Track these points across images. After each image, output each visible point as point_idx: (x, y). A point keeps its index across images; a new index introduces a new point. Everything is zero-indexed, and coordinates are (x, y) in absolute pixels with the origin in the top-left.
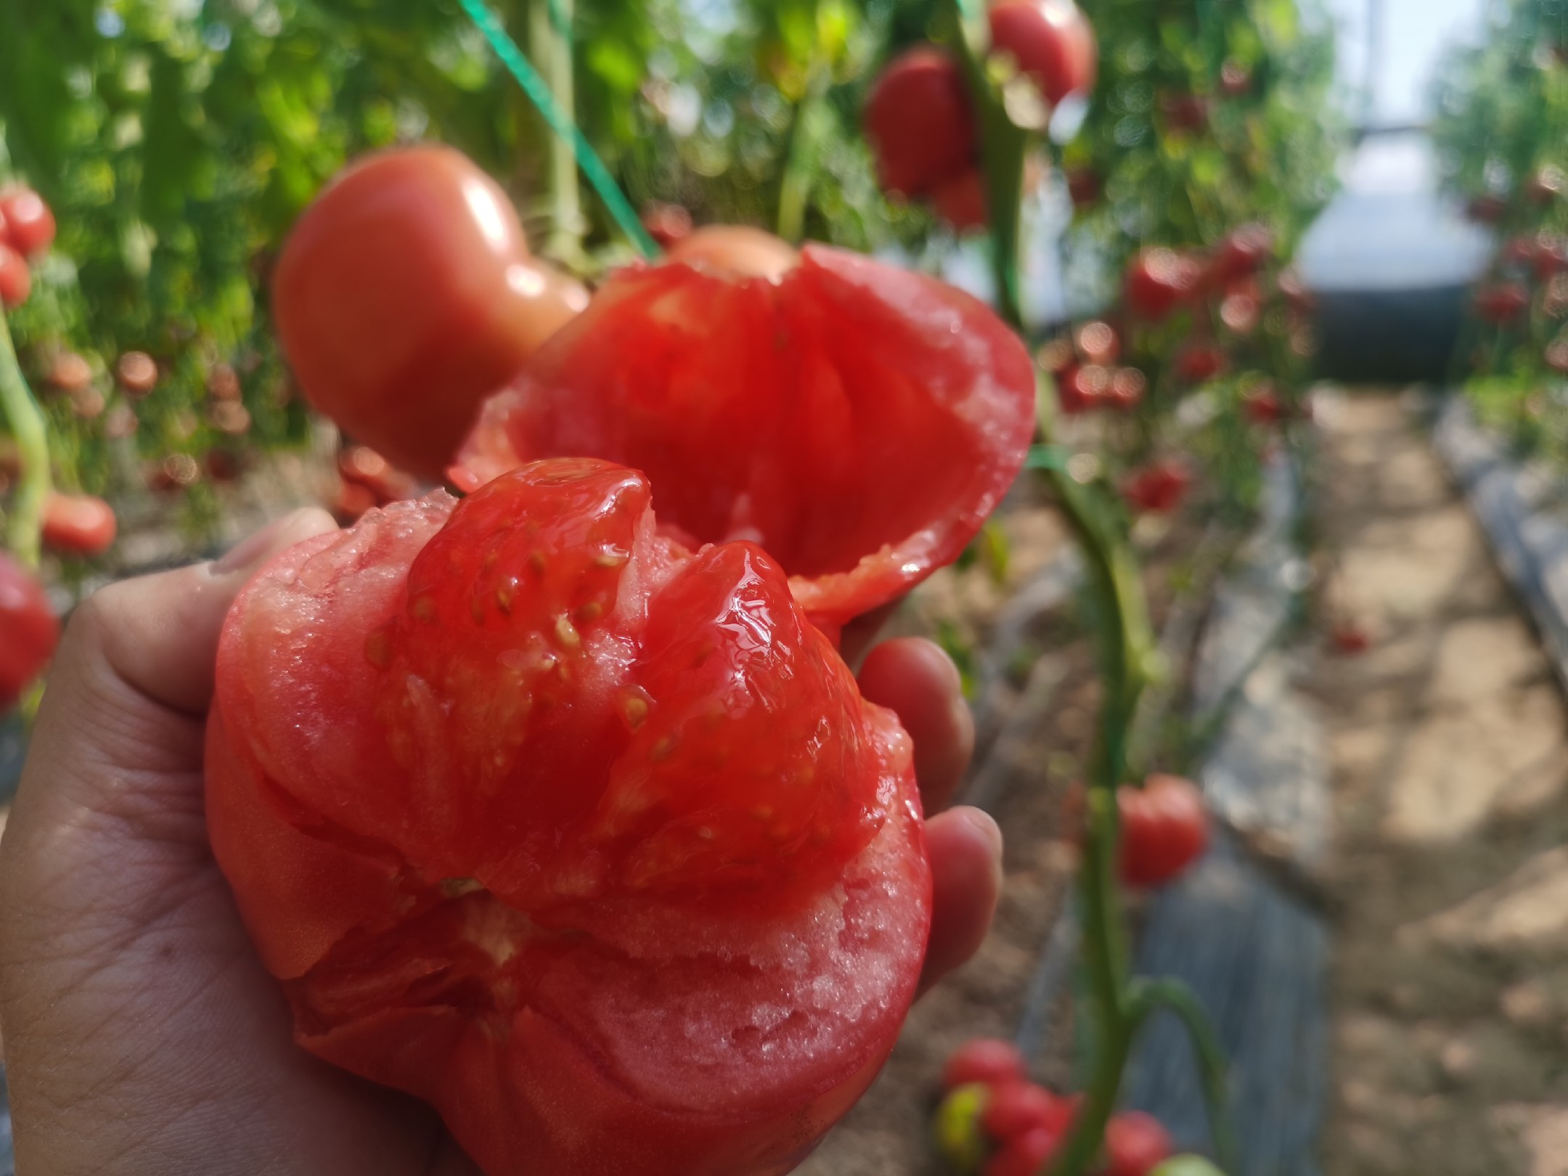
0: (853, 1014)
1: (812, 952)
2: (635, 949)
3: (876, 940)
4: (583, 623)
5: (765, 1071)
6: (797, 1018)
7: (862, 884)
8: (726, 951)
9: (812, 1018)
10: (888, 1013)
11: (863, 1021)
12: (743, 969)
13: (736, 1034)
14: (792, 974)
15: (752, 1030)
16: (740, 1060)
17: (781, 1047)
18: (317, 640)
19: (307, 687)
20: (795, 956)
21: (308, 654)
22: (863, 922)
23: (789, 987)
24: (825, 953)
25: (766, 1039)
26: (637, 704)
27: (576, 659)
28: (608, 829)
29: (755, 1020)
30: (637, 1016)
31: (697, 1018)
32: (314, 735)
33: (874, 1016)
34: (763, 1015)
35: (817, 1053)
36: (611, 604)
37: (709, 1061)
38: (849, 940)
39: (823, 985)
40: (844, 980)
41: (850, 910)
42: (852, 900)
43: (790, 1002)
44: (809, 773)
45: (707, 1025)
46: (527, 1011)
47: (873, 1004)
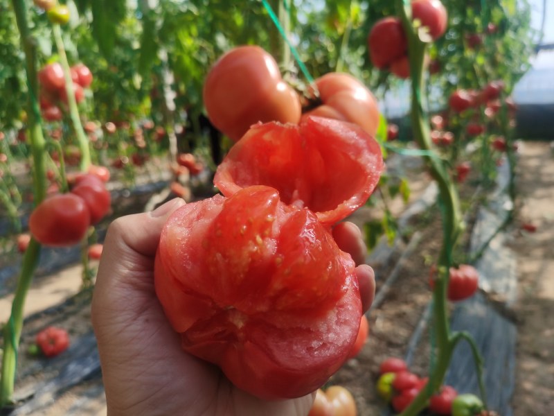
0: (340, 343)
1: (328, 326)
2: (279, 326)
3: (346, 322)
4: (263, 237)
5: (316, 359)
6: (324, 345)
7: (342, 306)
8: (304, 327)
9: (329, 345)
10: (350, 343)
11: (343, 346)
12: (309, 331)
13: (307, 349)
14: (322, 332)
15: (312, 348)
16: (309, 356)
17: (320, 353)
18: (188, 241)
19: (186, 254)
20: (323, 328)
21: (186, 245)
22: (342, 317)
23: (322, 336)
24: (331, 327)
25: (316, 350)
26: (279, 260)
27: (262, 248)
28: (271, 294)
29: (313, 345)
30: (279, 344)
31: (296, 344)
32: (189, 268)
33: (346, 344)
34: (315, 344)
35: (330, 354)
36: (271, 231)
37: (300, 356)
38: (339, 323)
39: (331, 336)
40: (337, 334)
41: (338, 314)
42: (339, 311)
43: (322, 340)
44: (326, 277)
45: (299, 346)
46: (248, 342)
47: (345, 341)
